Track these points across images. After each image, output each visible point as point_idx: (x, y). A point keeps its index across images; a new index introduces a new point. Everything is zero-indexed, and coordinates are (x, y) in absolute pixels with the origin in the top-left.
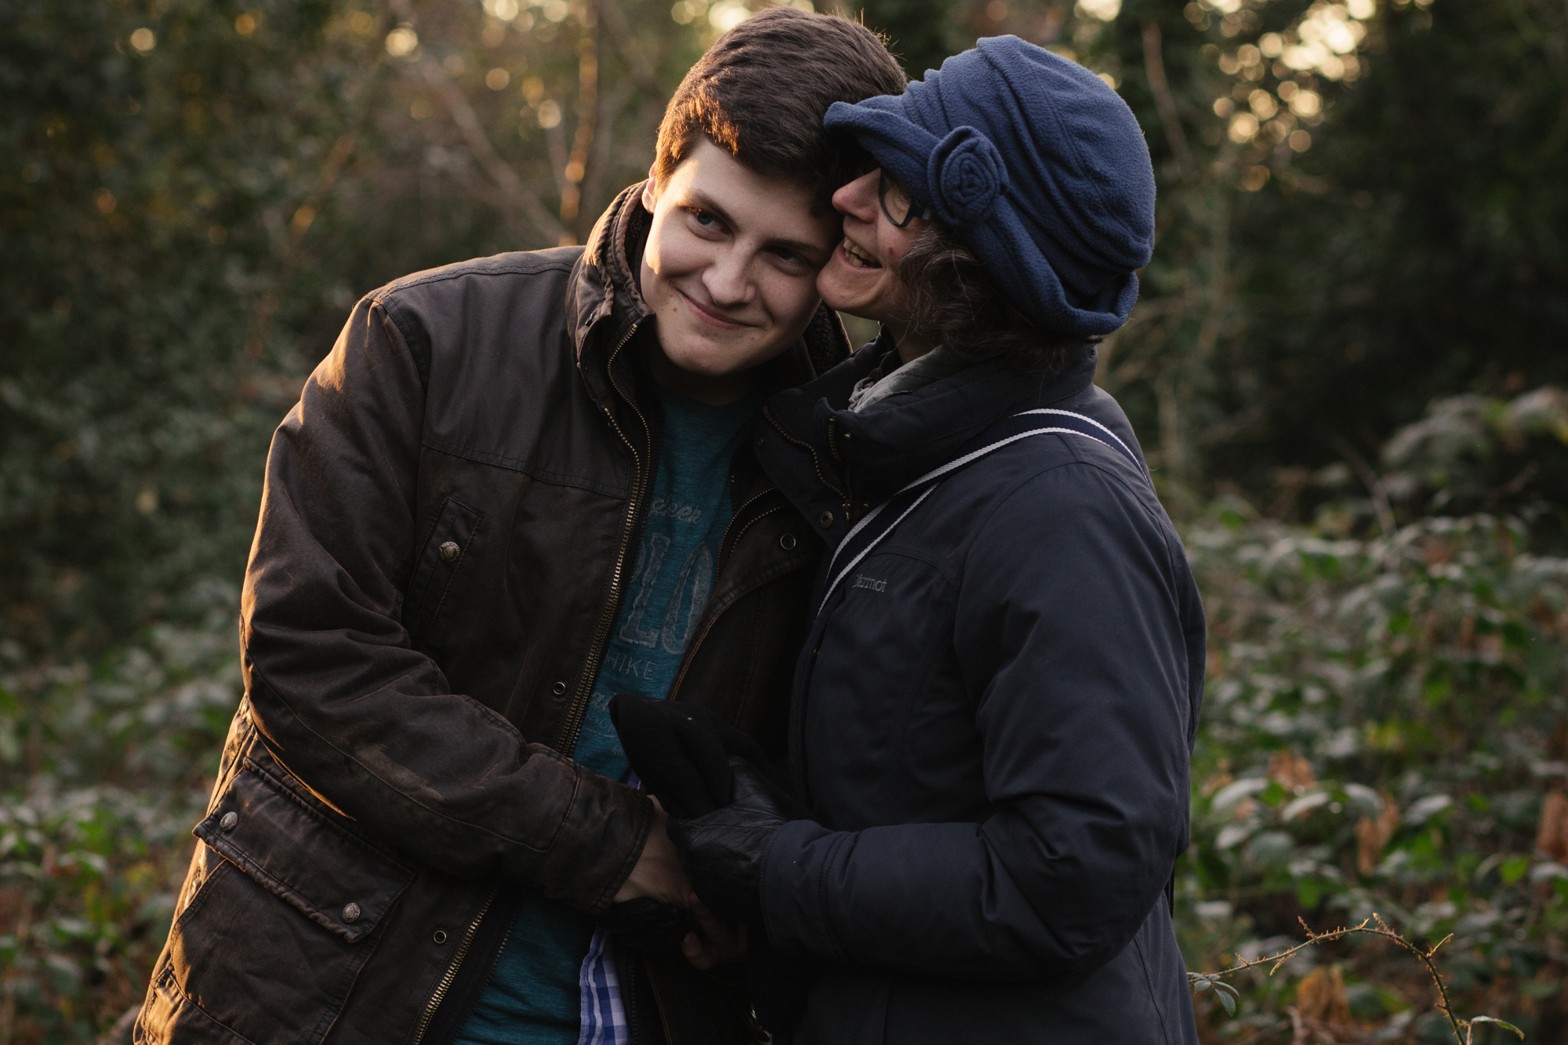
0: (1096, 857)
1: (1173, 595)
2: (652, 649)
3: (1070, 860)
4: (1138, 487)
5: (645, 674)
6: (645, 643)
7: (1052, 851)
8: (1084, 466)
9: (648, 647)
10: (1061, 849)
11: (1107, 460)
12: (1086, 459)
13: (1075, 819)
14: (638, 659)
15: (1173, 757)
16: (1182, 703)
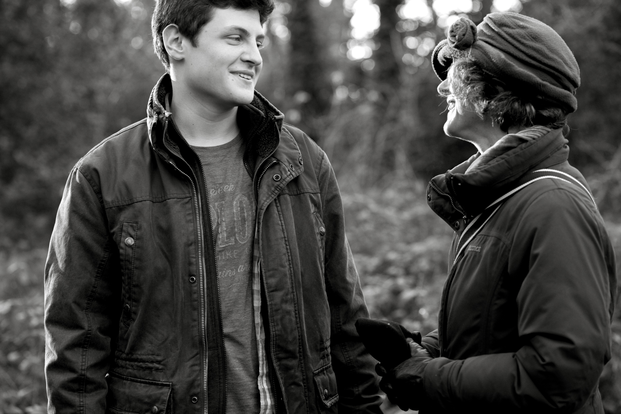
0: (563, 363)
1: (601, 247)
2: (234, 245)
3: (552, 364)
4: (586, 201)
5: (235, 256)
6: (230, 244)
7: (543, 360)
8: (561, 190)
9: (232, 245)
10: (547, 359)
11: (572, 188)
12: (562, 187)
13: (552, 346)
14: (230, 251)
15: (601, 319)
16: (606, 295)
